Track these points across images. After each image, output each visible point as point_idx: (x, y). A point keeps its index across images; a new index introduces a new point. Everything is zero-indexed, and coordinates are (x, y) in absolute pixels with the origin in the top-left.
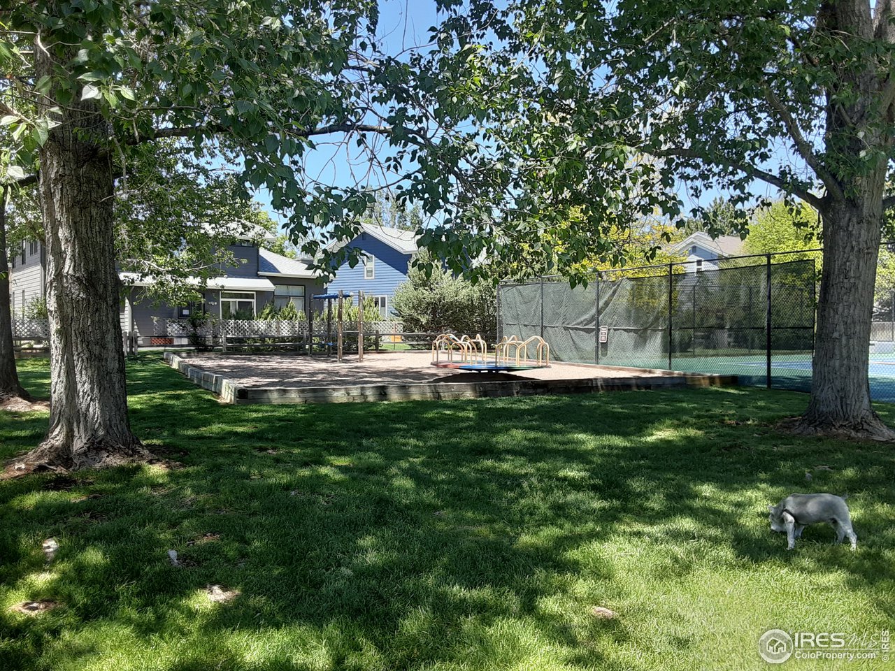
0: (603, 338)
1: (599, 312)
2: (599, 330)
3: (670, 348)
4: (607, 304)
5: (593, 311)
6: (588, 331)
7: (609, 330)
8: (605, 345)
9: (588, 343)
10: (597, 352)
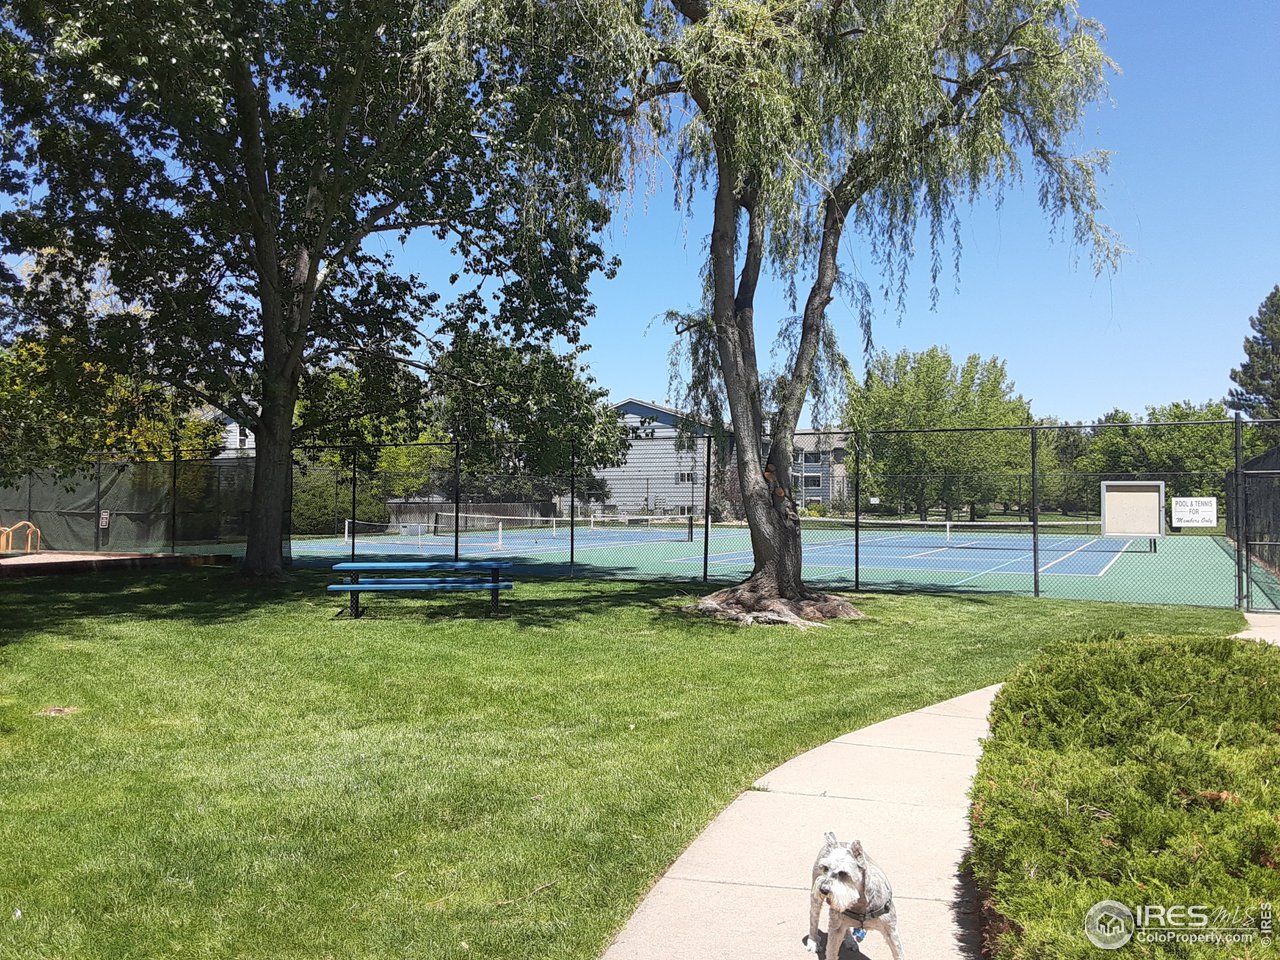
0: (103, 523)
1: (100, 495)
2: (99, 515)
3: (172, 536)
4: (108, 489)
5: (93, 495)
6: (87, 517)
7: (111, 515)
8: (106, 531)
9: (88, 531)
10: (97, 539)
